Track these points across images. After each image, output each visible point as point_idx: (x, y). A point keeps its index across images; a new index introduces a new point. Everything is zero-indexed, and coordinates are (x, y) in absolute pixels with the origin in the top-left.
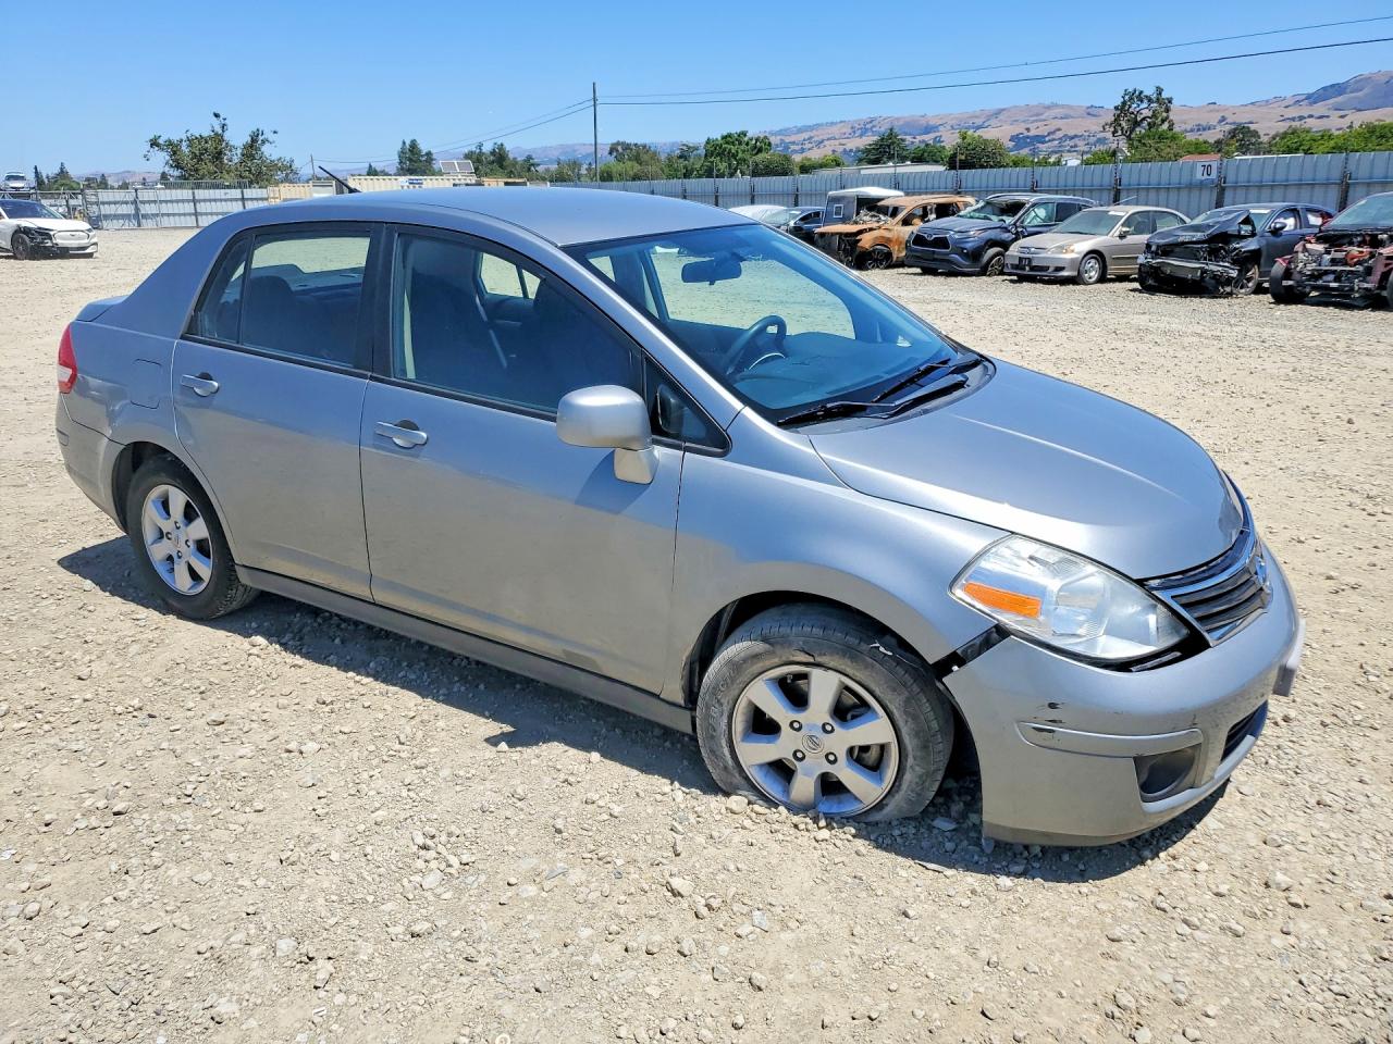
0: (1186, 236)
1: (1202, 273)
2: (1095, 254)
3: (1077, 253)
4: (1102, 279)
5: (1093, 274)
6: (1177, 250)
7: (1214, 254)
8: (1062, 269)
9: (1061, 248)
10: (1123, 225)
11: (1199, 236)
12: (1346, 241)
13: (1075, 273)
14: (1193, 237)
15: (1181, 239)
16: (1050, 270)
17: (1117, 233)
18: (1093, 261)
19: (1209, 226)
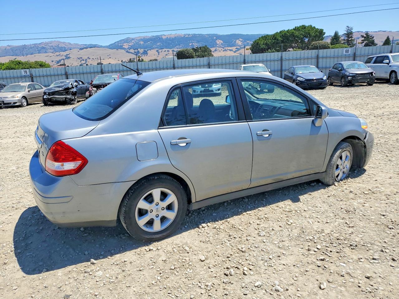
0: (57, 89)
1: (65, 98)
2: (24, 97)
3: (19, 98)
4: (28, 105)
5: (25, 103)
6: (56, 93)
7: (67, 93)
8: (16, 103)
9: (13, 97)
10: (28, 88)
11: (61, 89)
12: (100, 87)
13: (21, 104)
14: (60, 89)
15: (56, 90)
16: (12, 104)
17: (27, 91)
18: (24, 99)
19: (63, 86)
